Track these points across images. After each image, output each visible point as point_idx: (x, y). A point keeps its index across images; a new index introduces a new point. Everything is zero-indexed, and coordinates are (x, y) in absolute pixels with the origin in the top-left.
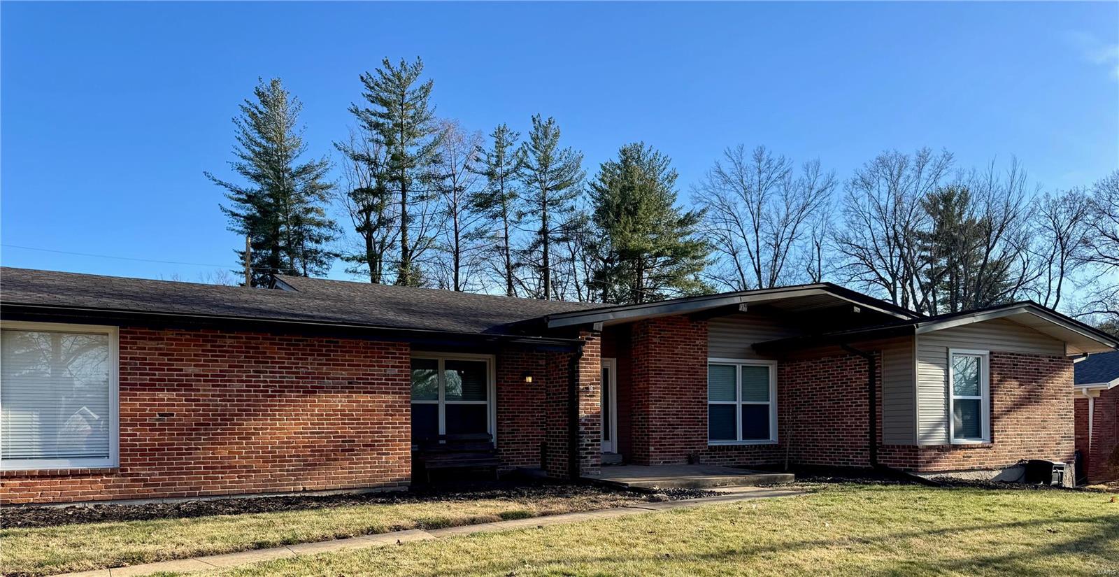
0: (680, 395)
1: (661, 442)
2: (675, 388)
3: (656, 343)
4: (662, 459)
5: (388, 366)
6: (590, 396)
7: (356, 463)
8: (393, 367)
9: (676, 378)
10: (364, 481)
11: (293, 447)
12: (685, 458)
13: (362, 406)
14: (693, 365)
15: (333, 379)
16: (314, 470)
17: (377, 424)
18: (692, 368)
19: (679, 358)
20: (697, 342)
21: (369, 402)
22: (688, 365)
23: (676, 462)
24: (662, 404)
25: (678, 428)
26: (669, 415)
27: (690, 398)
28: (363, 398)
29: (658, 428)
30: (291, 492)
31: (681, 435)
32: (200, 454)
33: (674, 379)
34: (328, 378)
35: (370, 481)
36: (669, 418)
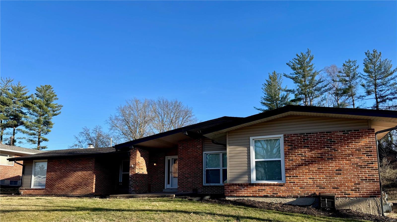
0: (190, 166)
1: (182, 184)
2: (188, 164)
3: (181, 149)
4: (183, 190)
5: (90, 164)
6: (133, 169)
7: (82, 189)
8: (91, 164)
9: (189, 160)
10: (83, 193)
11: (71, 184)
12: (192, 190)
13: (84, 174)
14: (196, 155)
15: (79, 168)
16: (74, 190)
17: (87, 179)
18: (195, 156)
19: (190, 153)
20: (198, 146)
21: (85, 173)
22: (194, 155)
23: (188, 191)
24: (183, 170)
25: (189, 179)
26: (186, 174)
27: (195, 167)
28: (84, 172)
29: (181, 179)
30: (70, 195)
31: (191, 181)
32: (56, 186)
33: (188, 161)
34: (78, 168)
35: (84, 193)
36: (185, 175)
